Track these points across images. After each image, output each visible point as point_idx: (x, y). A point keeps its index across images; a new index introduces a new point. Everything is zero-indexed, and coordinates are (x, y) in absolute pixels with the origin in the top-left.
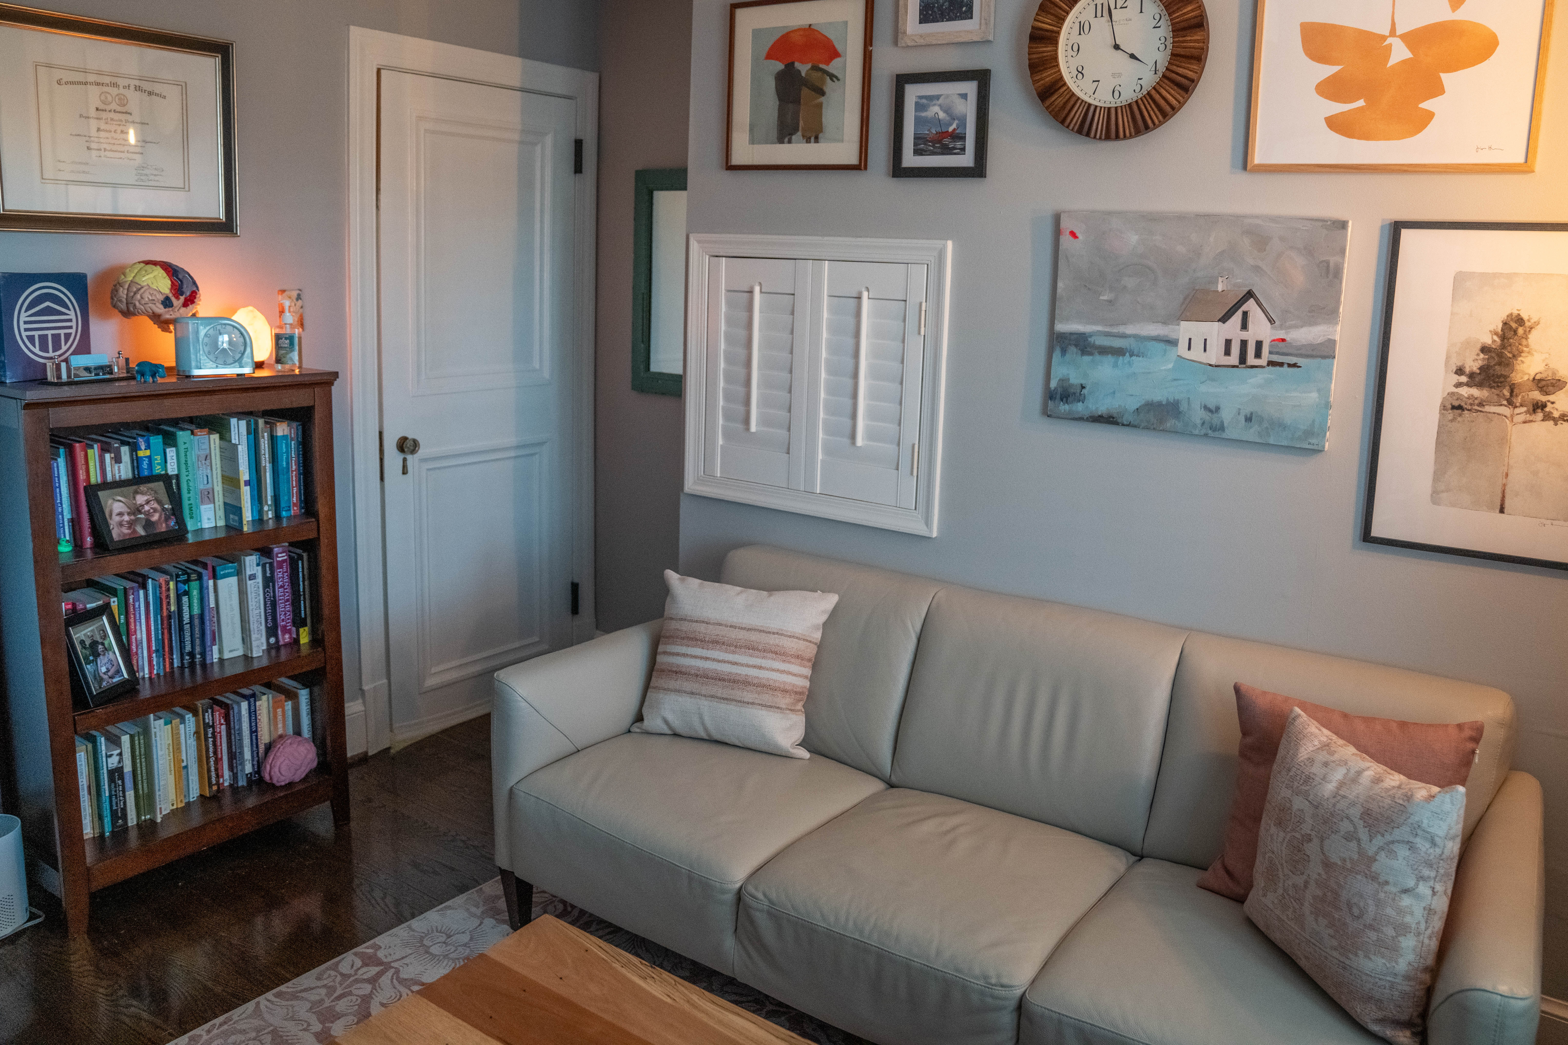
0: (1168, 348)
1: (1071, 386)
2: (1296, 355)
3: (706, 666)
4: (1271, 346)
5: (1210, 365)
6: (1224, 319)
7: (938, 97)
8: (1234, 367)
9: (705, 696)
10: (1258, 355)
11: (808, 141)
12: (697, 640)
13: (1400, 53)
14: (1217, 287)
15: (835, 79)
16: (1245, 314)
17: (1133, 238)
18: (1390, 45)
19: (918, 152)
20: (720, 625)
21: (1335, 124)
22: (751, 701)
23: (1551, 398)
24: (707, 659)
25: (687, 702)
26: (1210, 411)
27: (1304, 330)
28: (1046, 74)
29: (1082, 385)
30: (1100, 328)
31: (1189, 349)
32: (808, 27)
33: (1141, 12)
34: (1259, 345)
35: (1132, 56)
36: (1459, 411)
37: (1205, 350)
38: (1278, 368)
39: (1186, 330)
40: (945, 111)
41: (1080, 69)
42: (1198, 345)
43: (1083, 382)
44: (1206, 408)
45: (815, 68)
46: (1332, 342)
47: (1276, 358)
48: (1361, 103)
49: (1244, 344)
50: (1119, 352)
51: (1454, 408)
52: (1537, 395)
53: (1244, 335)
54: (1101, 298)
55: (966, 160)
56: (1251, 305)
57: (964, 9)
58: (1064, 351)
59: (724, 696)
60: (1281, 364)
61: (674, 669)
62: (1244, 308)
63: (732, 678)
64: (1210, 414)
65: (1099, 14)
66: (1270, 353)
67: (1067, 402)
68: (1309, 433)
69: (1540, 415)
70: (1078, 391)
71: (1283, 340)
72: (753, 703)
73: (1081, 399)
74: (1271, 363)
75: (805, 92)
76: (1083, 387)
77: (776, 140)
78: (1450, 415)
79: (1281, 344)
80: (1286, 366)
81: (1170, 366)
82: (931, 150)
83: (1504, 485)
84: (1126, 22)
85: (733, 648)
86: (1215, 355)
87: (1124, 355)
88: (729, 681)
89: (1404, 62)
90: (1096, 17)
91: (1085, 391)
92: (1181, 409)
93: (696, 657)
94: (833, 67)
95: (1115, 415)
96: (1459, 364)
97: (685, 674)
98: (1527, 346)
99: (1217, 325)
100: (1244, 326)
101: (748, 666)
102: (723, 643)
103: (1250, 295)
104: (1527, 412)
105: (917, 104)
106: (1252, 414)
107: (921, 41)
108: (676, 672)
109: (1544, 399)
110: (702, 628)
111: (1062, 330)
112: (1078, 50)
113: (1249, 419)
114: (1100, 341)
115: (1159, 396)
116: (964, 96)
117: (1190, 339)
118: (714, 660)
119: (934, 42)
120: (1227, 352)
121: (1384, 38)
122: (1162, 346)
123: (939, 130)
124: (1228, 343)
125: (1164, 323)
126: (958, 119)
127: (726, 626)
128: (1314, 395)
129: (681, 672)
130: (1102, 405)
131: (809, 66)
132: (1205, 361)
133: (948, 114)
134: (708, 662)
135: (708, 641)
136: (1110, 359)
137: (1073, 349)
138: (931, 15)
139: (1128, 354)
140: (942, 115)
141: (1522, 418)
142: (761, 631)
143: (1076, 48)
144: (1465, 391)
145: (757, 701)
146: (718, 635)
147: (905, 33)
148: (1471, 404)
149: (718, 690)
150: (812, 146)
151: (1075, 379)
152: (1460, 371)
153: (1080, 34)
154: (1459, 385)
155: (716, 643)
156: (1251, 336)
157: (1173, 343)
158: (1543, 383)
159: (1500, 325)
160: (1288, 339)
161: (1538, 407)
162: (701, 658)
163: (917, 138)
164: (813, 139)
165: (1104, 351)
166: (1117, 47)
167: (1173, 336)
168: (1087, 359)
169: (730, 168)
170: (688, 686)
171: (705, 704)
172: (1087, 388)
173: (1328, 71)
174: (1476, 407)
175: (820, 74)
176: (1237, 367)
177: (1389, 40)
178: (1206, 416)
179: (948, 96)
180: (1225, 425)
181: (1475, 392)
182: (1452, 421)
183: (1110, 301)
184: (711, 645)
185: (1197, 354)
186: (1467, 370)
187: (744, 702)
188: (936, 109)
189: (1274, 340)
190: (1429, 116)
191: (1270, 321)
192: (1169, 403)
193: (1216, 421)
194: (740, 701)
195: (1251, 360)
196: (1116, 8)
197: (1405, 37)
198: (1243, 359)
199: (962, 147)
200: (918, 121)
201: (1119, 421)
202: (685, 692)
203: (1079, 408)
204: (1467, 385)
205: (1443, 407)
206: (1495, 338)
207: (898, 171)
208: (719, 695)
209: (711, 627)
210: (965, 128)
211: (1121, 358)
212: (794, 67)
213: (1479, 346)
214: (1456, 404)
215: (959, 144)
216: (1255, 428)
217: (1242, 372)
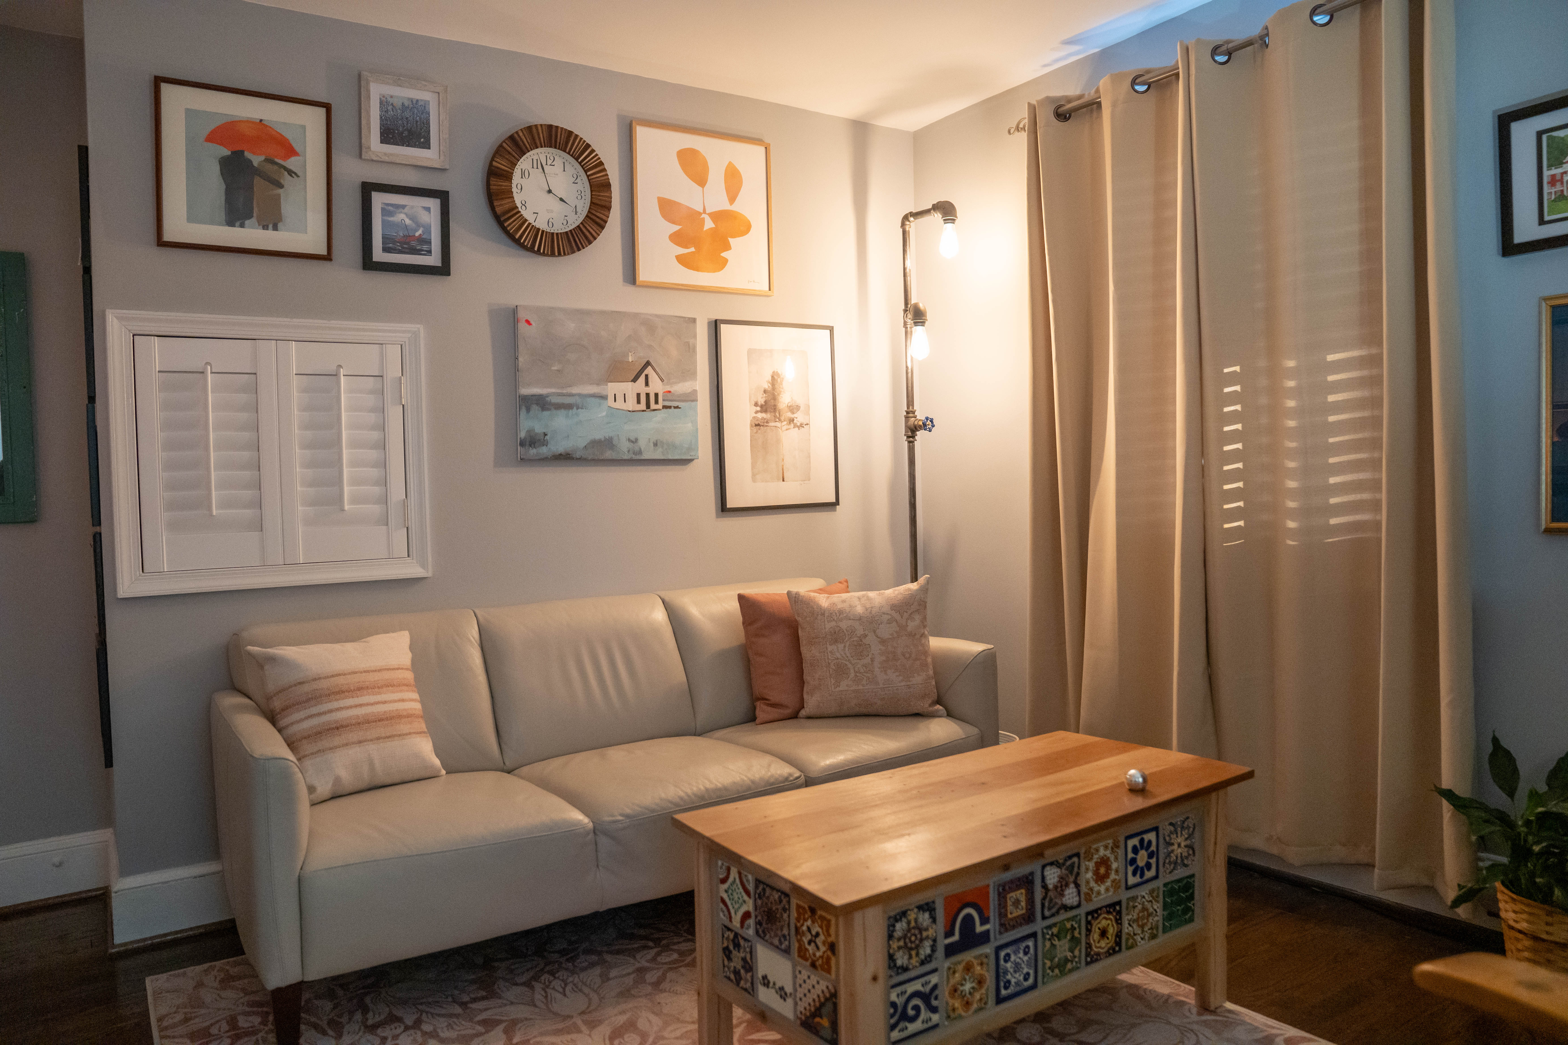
0: (602, 401)
1: (536, 434)
2: (678, 401)
3: (363, 712)
4: (663, 396)
5: (629, 411)
6: (634, 380)
7: (404, 207)
8: (643, 411)
9: (372, 740)
10: (657, 402)
11: (265, 227)
12: (343, 692)
13: (709, 224)
14: (628, 359)
15: (293, 175)
16: (647, 376)
17: (572, 326)
18: (704, 218)
19: (386, 250)
20: (355, 673)
21: (681, 259)
22: (408, 732)
23: (795, 415)
24: (361, 705)
25: (355, 753)
26: (632, 442)
27: (680, 385)
28: (505, 202)
29: (544, 433)
30: (553, 390)
31: (615, 401)
32: (258, 121)
33: (564, 171)
34: (656, 395)
35: (561, 200)
36: (759, 427)
37: (625, 401)
38: (668, 409)
39: (612, 388)
40: (410, 219)
41: (524, 203)
42: (620, 399)
43: (544, 431)
44: (629, 440)
45: (269, 161)
46: (695, 391)
47: (667, 404)
48: (693, 249)
49: (648, 395)
50: (569, 407)
51: (756, 425)
52: (789, 415)
53: (647, 390)
54: (553, 368)
55: (434, 260)
56: (649, 370)
57: (422, 140)
58: (528, 410)
59: (388, 734)
60: (670, 407)
61: (334, 726)
62: (646, 372)
63: (388, 716)
64: (632, 444)
65: (535, 166)
66: (664, 400)
67: (535, 447)
68: (689, 449)
69: (792, 425)
70: (542, 438)
71: (670, 392)
72: (410, 734)
73: (545, 443)
74: (665, 407)
75: (257, 181)
76: (545, 435)
77: (224, 222)
78: (755, 430)
79: (668, 394)
80: (673, 408)
81: (604, 414)
82: (399, 249)
83: (783, 466)
84: (554, 175)
85: (376, 690)
86: (631, 404)
87: (572, 408)
88: (387, 719)
89: (711, 229)
90: (533, 168)
91: (547, 437)
92: (614, 443)
93: (351, 707)
94: (292, 163)
95: (570, 453)
96: (755, 400)
97: (347, 726)
98: (783, 389)
99: (630, 383)
100: (647, 384)
101: (395, 701)
102: (367, 688)
103: (648, 364)
104: (787, 424)
105: (383, 209)
106: (657, 441)
107: (386, 159)
108: (338, 728)
109: (793, 416)
110: (341, 680)
111: (525, 394)
112: (522, 189)
113: (655, 445)
114: (555, 400)
115: (599, 435)
116: (428, 209)
117: (615, 395)
118: (368, 704)
119: (398, 161)
120: (639, 402)
121: (700, 214)
122: (597, 400)
123: (406, 233)
124: (638, 395)
125: (598, 384)
126: (423, 226)
127: (361, 672)
128: (690, 425)
129: (342, 726)
130: (560, 446)
131: (262, 158)
132: (626, 409)
133: (413, 221)
134: (363, 708)
135: (354, 690)
136: (563, 412)
137: (535, 408)
138: (392, 138)
139: (575, 408)
140: (408, 222)
141: (784, 428)
142: (388, 669)
143: (519, 187)
144: (760, 415)
145: (412, 731)
146: (359, 682)
147: (369, 148)
148: (763, 423)
149: (381, 731)
150: (270, 233)
151: (539, 429)
152: (756, 404)
153: (522, 178)
154: (756, 412)
155: (360, 689)
156: (652, 390)
157: (604, 398)
158: (791, 408)
159: (770, 378)
160: (672, 391)
161: (791, 421)
162: (356, 706)
163: (385, 239)
164: (271, 226)
165: (559, 407)
166: (550, 191)
167: (604, 393)
168: (546, 413)
169: (161, 243)
170: (353, 736)
171: (373, 749)
172: (549, 435)
173: (676, 228)
174: (765, 424)
175: (276, 167)
176: (645, 411)
177: (703, 216)
178: (630, 445)
179: (412, 207)
180: (642, 450)
181: (764, 415)
182: (756, 433)
183: (558, 371)
184: (358, 692)
185: (620, 404)
186: (759, 404)
187: (404, 735)
188: (402, 216)
189: (664, 392)
190: (725, 261)
191: (661, 380)
192: (606, 440)
193: (637, 449)
194: (400, 735)
195: (653, 406)
196: (547, 164)
197: (711, 215)
198: (648, 406)
199: (429, 249)
200: (385, 224)
201: (574, 456)
202: (353, 743)
203: (544, 451)
204: (761, 412)
205: (751, 426)
206: (769, 385)
207: (369, 264)
208: (383, 735)
209: (349, 676)
210: (430, 233)
211: (570, 411)
212: (244, 156)
213: (763, 390)
214: (757, 423)
215: (425, 247)
216: (660, 450)
217: (648, 414)
